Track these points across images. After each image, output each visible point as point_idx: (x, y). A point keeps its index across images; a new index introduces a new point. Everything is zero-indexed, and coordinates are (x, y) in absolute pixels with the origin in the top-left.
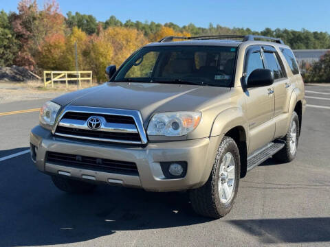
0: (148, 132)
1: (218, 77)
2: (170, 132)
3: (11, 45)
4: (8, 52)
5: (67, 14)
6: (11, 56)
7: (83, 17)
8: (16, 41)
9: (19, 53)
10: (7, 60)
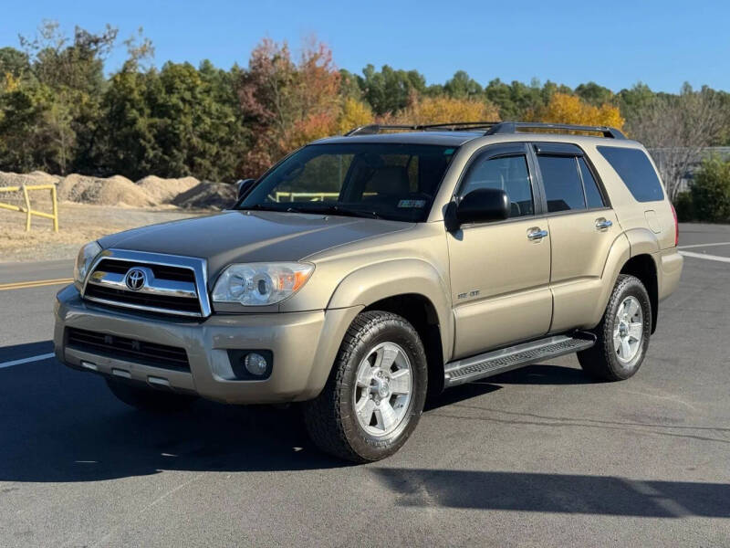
0: (215, 298)
1: (405, 204)
2: (254, 298)
3: (233, 138)
4: (226, 152)
5: (364, 71)
6: (232, 160)
7: (398, 75)
8: (244, 129)
9: (249, 154)
10: (223, 169)
